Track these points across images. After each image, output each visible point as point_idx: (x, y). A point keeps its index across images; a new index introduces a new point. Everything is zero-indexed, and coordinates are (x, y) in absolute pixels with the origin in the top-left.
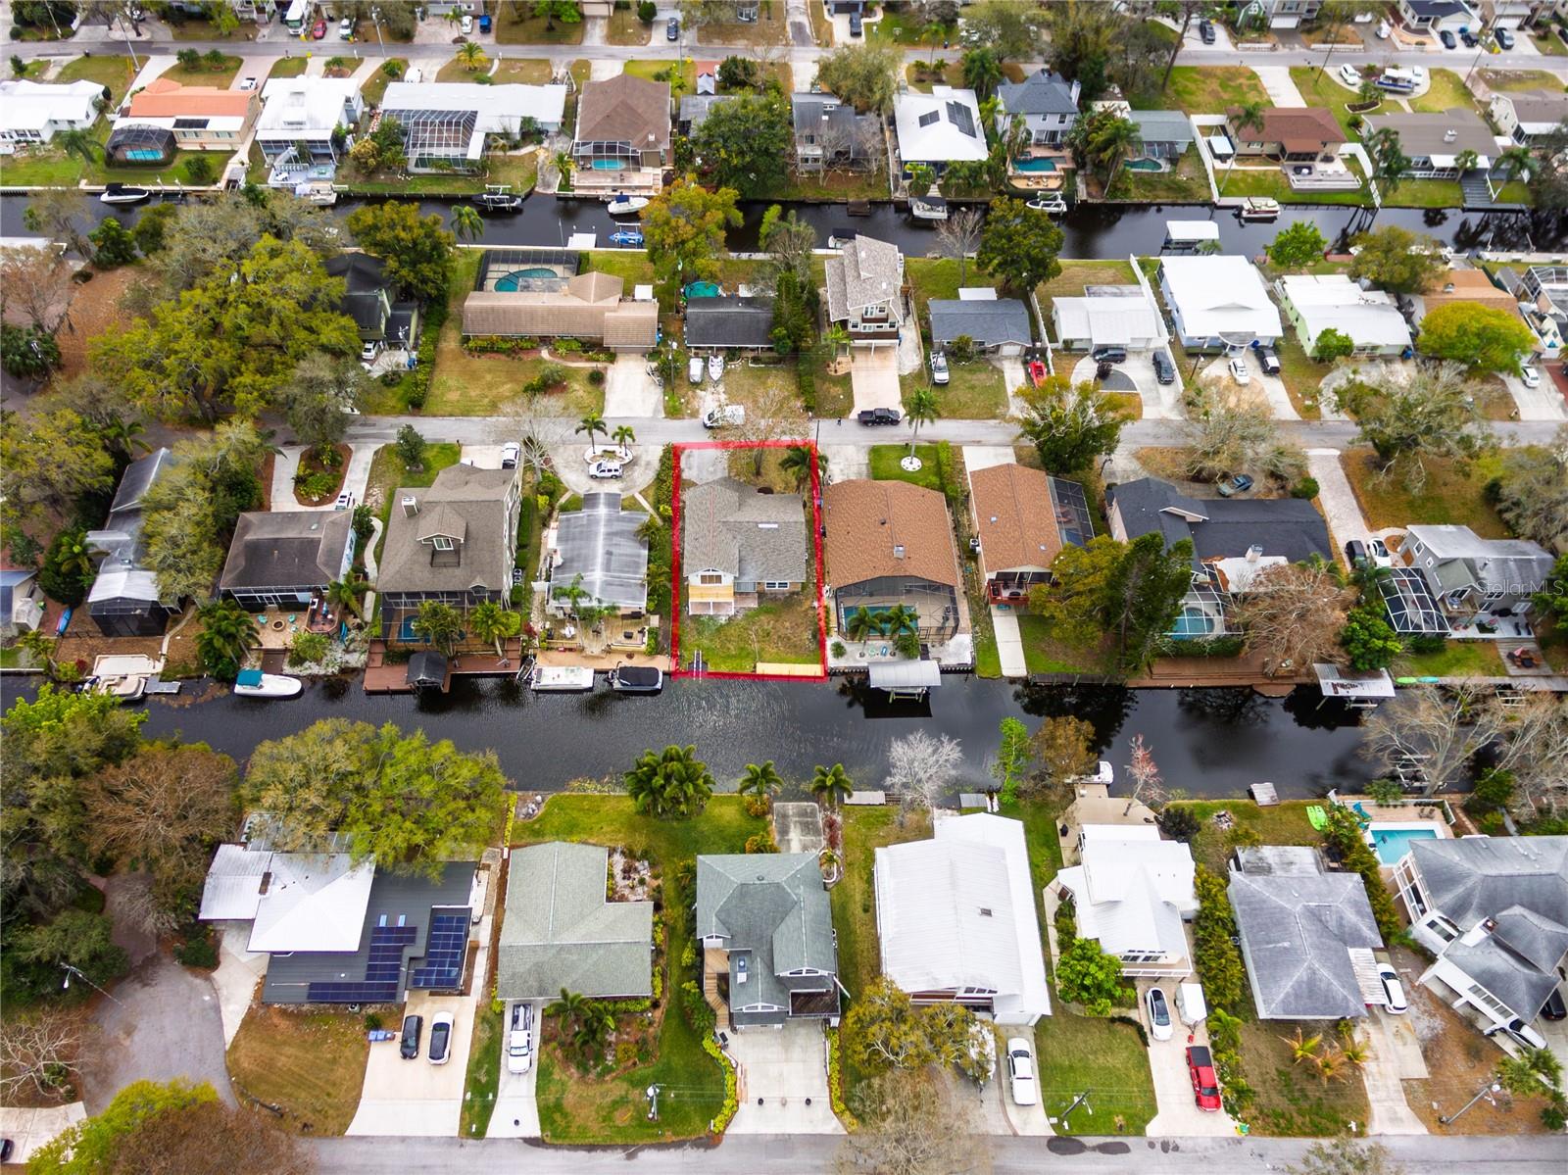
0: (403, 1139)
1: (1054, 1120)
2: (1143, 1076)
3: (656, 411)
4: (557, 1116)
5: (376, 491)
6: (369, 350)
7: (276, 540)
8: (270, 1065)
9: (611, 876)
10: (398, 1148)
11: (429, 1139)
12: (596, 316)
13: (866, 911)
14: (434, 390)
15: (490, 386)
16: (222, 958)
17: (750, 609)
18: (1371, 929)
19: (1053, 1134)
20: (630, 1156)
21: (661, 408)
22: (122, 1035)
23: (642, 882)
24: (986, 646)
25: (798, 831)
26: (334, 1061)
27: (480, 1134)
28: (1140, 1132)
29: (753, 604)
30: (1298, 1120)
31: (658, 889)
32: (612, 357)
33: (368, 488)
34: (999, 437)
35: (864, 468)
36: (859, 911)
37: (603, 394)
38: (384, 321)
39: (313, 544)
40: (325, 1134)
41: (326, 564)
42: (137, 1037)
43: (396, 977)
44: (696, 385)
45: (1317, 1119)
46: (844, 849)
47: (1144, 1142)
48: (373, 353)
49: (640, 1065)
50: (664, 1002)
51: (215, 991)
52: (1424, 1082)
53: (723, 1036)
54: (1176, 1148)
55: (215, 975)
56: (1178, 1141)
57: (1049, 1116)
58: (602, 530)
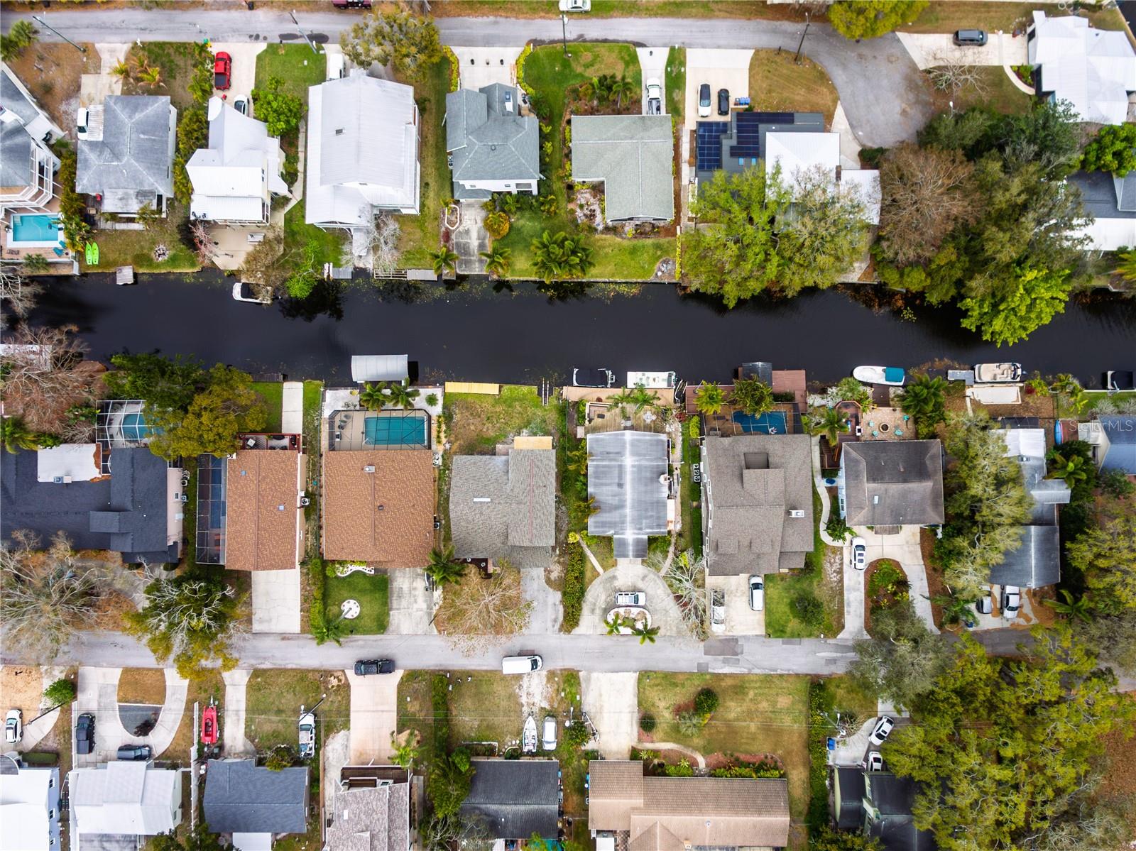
0: (719, 47)
1: (321, 52)
2: (261, 75)
3: (588, 680)
4: (627, 58)
5: (835, 578)
6: (876, 760)
7: (905, 481)
8: (810, 90)
9: (603, 211)
10: (722, 42)
11: (703, 47)
12: (653, 804)
13: (427, 184)
14: (801, 707)
15: (750, 715)
16: (858, 158)
17: (503, 443)
18: (82, 151)
19: (323, 45)
20: (581, 36)
21: (583, 685)
22: (908, 109)
23: (581, 207)
24: (312, 405)
25: (471, 247)
26: (770, 91)
27: (672, 49)
28: (270, 46)
29: (499, 447)
30: (172, 51)
31: (570, 200)
32: (634, 755)
33: (841, 581)
34: (265, 644)
35: (395, 605)
36: (432, 184)
37: (640, 704)
38: (868, 788)
39: (873, 478)
40: (768, 50)
41: (857, 462)
42: (898, 109)
43: (738, 126)
44: (551, 714)
45: (160, 52)
46: (439, 232)
47: (270, 40)
48: (871, 759)
49: (578, 86)
50: (564, 124)
51: (856, 138)
52: (86, 72)
53: (525, 102)
54: (251, 36)
55: (859, 149)
56: (248, 40)
57: (325, 55)
58: (628, 511)
